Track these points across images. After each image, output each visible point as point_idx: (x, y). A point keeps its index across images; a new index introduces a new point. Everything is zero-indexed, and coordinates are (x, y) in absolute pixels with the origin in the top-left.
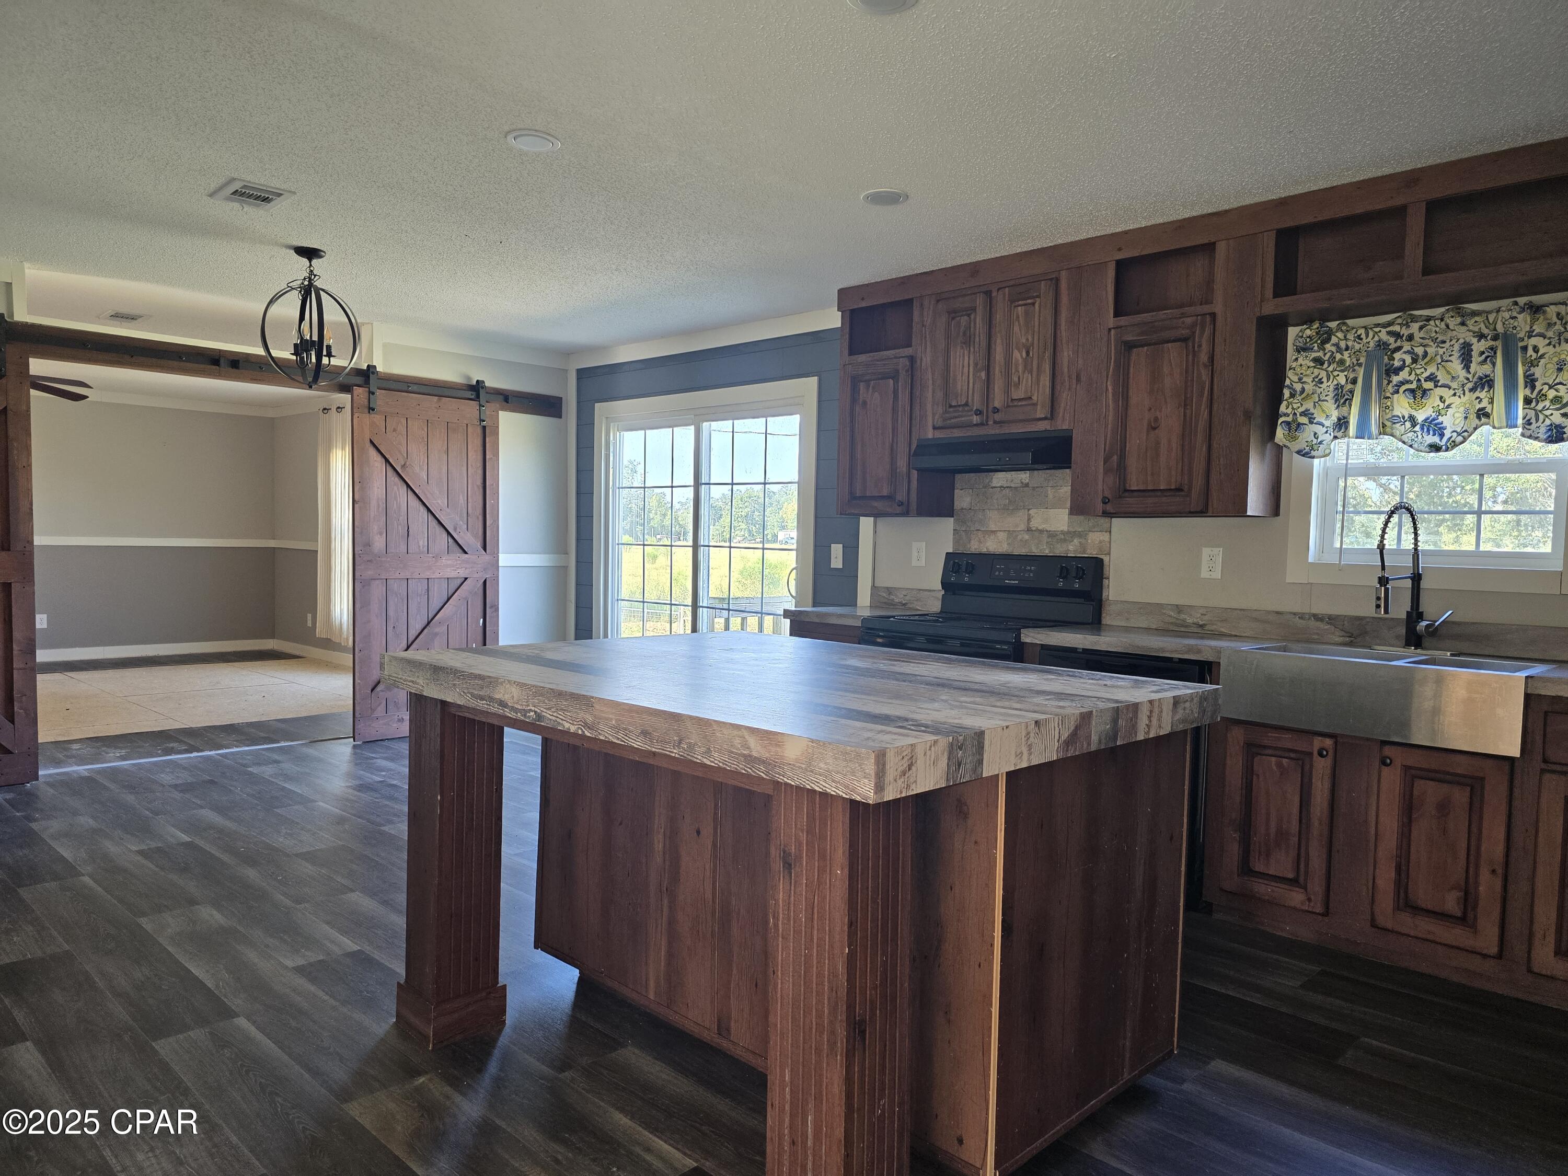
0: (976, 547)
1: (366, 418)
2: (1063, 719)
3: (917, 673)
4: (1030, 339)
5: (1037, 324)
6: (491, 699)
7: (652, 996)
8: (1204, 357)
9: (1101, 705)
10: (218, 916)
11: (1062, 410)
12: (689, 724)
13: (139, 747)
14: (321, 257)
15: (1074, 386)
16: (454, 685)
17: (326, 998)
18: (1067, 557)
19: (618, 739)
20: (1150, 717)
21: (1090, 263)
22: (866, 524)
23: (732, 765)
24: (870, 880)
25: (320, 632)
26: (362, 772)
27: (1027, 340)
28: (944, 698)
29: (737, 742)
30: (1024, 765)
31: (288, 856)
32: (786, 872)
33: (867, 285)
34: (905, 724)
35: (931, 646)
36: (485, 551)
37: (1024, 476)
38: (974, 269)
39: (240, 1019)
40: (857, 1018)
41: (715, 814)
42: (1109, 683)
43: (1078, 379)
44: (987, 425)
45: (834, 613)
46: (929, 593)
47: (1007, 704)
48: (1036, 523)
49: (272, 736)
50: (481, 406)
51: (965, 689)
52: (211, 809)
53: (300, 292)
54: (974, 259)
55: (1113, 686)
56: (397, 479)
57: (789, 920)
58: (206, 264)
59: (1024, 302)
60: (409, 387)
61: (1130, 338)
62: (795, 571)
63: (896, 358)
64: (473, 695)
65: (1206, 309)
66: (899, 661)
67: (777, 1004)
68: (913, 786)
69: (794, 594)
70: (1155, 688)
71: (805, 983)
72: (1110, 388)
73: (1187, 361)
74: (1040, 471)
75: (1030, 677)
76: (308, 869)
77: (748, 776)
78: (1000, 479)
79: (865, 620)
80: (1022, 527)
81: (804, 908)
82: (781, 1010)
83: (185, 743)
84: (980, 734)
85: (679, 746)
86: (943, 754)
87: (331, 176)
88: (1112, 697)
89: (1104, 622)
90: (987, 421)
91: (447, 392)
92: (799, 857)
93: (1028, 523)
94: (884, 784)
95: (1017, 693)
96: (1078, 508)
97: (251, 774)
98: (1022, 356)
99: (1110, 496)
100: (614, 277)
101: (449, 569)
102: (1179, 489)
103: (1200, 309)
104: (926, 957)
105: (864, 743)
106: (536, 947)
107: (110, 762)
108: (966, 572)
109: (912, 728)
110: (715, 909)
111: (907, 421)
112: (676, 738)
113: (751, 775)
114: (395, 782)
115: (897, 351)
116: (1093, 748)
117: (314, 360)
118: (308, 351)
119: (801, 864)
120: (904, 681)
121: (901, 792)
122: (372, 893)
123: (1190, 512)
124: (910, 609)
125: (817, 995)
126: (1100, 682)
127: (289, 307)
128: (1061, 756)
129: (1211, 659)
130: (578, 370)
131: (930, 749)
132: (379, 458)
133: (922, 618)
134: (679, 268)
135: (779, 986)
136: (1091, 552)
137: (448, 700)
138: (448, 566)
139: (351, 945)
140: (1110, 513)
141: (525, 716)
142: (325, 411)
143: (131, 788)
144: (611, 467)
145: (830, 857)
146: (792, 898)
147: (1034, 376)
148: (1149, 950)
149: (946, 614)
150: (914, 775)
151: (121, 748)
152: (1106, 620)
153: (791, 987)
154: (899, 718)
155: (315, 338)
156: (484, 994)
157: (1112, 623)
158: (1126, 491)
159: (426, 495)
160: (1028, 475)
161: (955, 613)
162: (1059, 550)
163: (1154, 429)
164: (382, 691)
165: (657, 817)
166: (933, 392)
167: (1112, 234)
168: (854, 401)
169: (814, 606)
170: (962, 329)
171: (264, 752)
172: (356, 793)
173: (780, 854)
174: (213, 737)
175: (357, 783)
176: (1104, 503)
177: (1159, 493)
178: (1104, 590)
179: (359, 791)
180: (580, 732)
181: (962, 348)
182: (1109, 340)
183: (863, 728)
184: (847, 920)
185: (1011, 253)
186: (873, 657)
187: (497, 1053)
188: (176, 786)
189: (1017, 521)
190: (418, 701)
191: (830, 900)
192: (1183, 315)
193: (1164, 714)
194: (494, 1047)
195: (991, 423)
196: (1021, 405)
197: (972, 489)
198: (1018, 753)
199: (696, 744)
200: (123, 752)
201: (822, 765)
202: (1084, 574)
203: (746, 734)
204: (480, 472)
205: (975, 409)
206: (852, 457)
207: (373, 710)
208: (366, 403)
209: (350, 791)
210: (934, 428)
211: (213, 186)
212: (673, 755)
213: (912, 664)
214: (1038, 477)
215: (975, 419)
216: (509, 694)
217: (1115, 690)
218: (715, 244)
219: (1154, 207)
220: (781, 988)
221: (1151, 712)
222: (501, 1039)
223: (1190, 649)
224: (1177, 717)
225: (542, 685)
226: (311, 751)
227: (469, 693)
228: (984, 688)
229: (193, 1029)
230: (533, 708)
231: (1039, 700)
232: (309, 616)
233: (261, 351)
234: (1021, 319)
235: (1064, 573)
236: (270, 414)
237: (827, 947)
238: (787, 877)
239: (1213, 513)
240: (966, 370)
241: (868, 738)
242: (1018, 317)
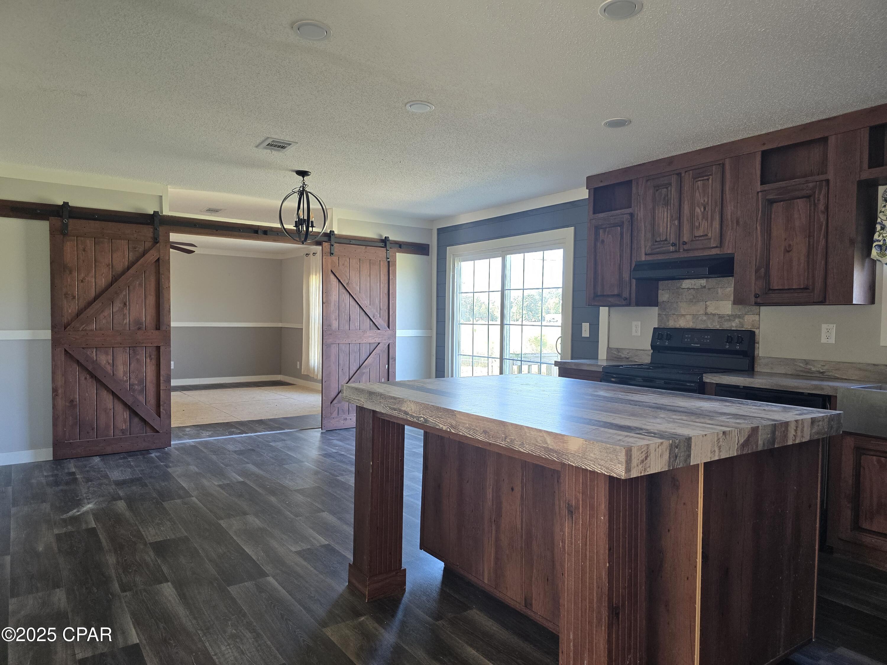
0: (672, 324)
1: (329, 259)
2: (740, 431)
3: (642, 400)
4: (706, 201)
5: (710, 191)
6: (400, 410)
7: (486, 581)
8: (821, 207)
9: (765, 423)
10: (257, 522)
11: (727, 241)
12: (510, 427)
13: (218, 430)
14: (309, 175)
15: (735, 227)
16: (380, 402)
17: (312, 569)
18: (731, 330)
19: (470, 434)
20: (796, 431)
21: (744, 153)
22: (604, 311)
23: (538, 453)
24: (621, 524)
25: (304, 372)
26: (326, 447)
27: (704, 201)
28: (662, 416)
29: (539, 439)
30: (716, 458)
31: (291, 491)
32: (569, 516)
33: (604, 174)
34: (641, 432)
35: (645, 384)
36: (389, 329)
37: (703, 282)
38: (670, 160)
39: (270, 578)
40: (614, 605)
41: (522, 479)
42: (766, 408)
43: (738, 223)
44: (679, 251)
45: (585, 363)
46: (643, 352)
47: (702, 420)
48: (710, 310)
49: (281, 426)
50: (387, 250)
51: (674, 411)
52: (253, 464)
53: (298, 194)
54: (670, 155)
55: (769, 411)
56: (344, 291)
57: (572, 544)
58: (253, 182)
59: (703, 178)
60: (350, 241)
61: (770, 197)
62: (560, 339)
63: (623, 214)
64: (390, 408)
65: (822, 177)
66: (630, 393)
67: (565, 592)
68: (648, 469)
69: (560, 352)
70: (798, 412)
71: (582, 582)
72: (759, 228)
73: (810, 210)
74: (713, 279)
75: (715, 404)
76: (300, 498)
77: (546, 459)
78: (687, 284)
79: (604, 368)
80: (702, 312)
81: (581, 538)
82: (567, 597)
83: (240, 429)
84: (689, 440)
85: (505, 441)
86: (666, 450)
87: (316, 133)
88: (771, 418)
89: (756, 370)
90: (679, 250)
91: (370, 244)
92: (577, 508)
93: (706, 310)
94: (631, 467)
95: (708, 414)
96: (738, 301)
97: (271, 446)
98: (701, 210)
99: (759, 293)
100: (460, 177)
101: (370, 338)
102: (806, 288)
103: (817, 178)
104: (653, 571)
105: (618, 442)
106: (421, 549)
107: (204, 438)
108: (666, 339)
109: (646, 434)
110: (523, 534)
111: (629, 251)
112: (503, 436)
113: (548, 459)
114: (343, 453)
115: (623, 210)
116: (760, 448)
117: (305, 229)
118: (302, 225)
119: (579, 512)
120: (636, 405)
121: (641, 473)
122: (333, 513)
123: (814, 302)
124: (631, 361)
125: (589, 589)
126: (761, 408)
127: (292, 203)
128: (739, 453)
129: (830, 394)
130: (438, 229)
131: (658, 448)
132: (336, 280)
133: (639, 367)
134: (495, 170)
135: (566, 583)
136: (747, 327)
137: (377, 410)
138: (370, 336)
139: (324, 542)
140: (759, 304)
141: (418, 420)
142: (307, 255)
143: (215, 452)
144: (455, 281)
145: (597, 509)
146: (573, 532)
147: (709, 221)
148: (796, 576)
149: (654, 364)
150: (649, 463)
151: (209, 431)
152: (757, 368)
153: (573, 584)
154: (637, 428)
155: (306, 218)
156: (394, 573)
157: (761, 371)
158: (770, 290)
159: (359, 299)
160: (705, 281)
161: (660, 364)
162: (726, 326)
163: (789, 252)
164: (336, 403)
165: (488, 480)
166: (645, 233)
167: (759, 135)
168: (596, 240)
169: (572, 359)
170: (663, 196)
171: (277, 435)
172: (324, 458)
173: (566, 505)
174: (252, 426)
175: (324, 452)
176: (756, 297)
177: (792, 291)
178: (756, 351)
179: (325, 457)
180: (448, 430)
181: (663, 207)
182: (757, 200)
183: (616, 434)
184: (607, 546)
185: (693, 150)
186: (614, 390)
187: (402, 607)
188: (235, 452)
189: (699, 308)
190: (360, 410)
191: (597, 534)
192: (807, 182)
193: (805, 429)
194: (400, 603)
195: (681, 250)
196: (701, 240)
197: (670, 290)
198: (712, 451)
199: (515, 439)
200: (210, 433)
201: (592, 455)
202: (742, 340)
203: (545, 435)
204: (387, 286)
205: (671, 242)
206: (595, 272)
207: (331, 414)
208: (329, 251)
209: (321, 457)
210: (646, 254)
211: (258, 142)
212: (502, 445)
213: (638, 395)
214: (713, 282)
215: (671, 248)
216: (410, 408)
217: (770, 413)
218: (516, 156)
219: (787, 117)
220: (567, 584)
221: (797, 427)
222: (403, 599)
223: (816, 387)
224: (814, 431)
225: (427, 403)
226: (300, 435)
227: (388, 406)
228: (686, 410)
229: (247, 581)
230: (423, 416)
231: (723, 418)
232: (298, 363)
233: (279, 226)
234: (700, 188)
235: (730, 340)
236: (280, 257)
237: (595, 562)
238: (570, 519)
239: (829, 303)
240: (665, 220)
241: (620, 440)
242: (698, 187)
